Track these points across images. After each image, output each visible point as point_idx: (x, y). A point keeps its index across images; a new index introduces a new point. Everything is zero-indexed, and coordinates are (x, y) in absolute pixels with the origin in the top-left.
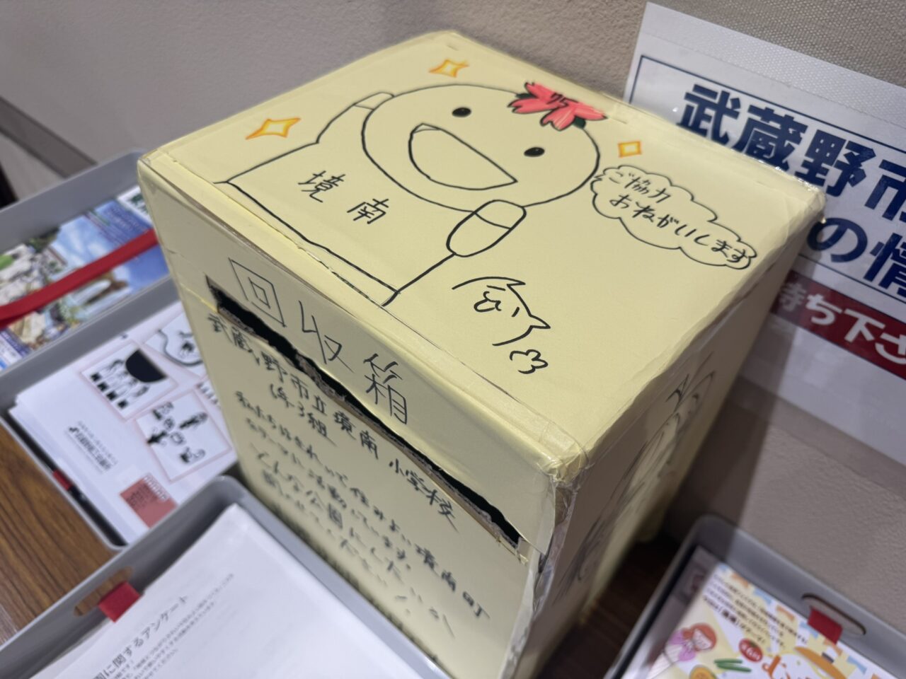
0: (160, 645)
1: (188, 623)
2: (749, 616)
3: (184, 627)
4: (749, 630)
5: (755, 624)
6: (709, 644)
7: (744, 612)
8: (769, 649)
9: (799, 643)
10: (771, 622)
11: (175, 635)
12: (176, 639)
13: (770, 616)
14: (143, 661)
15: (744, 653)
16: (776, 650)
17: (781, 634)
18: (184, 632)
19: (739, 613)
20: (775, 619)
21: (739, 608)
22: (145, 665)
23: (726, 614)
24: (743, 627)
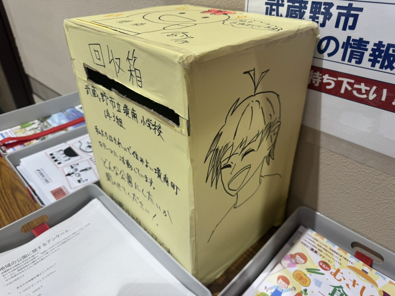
0: (53, 246)
1: (67, 239)
2: (324, 251)
3: (65, 240)
4: (324, 257)
5: (327, 255)
6: (303, 261)
7: (321, 249)
8: (334, 266)
9: (350, 264)
10: (335, 254)
11: (61, 243)
12: (60, 245)
13: (335, 252)
14: (45, 251)
15: (321, 267)
16: (338, 266)
17: (340, 260)
18: (64, 242)
19: (319, 250)
20: (337, 253)
21: (319, 247)
22: (45, 253)
23: (312, 250)
24: (321, 255)
